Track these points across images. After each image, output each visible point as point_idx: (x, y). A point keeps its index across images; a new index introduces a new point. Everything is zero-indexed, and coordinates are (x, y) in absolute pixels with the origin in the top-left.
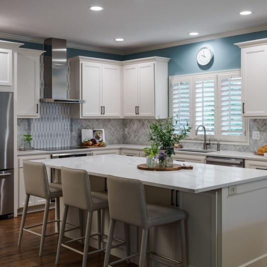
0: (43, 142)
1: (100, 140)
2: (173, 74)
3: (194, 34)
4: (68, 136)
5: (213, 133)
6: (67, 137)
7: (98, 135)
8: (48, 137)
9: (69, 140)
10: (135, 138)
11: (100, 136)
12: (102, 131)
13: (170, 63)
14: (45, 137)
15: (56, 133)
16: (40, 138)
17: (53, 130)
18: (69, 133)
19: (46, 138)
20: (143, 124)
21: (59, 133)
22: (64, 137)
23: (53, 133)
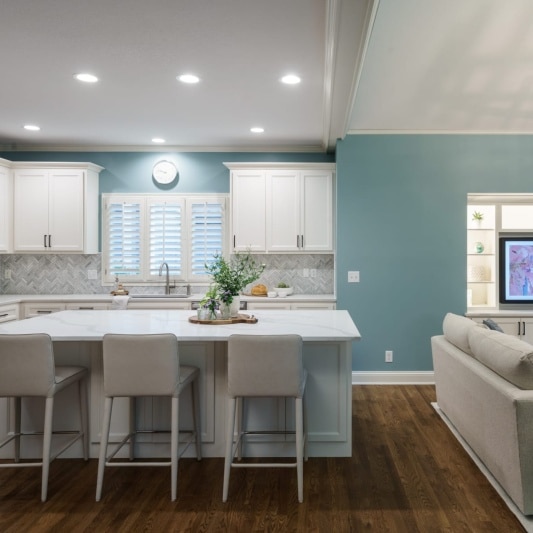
2: (109, 190)
3: (158, 140)
5: (178, 272)
10: (28, 284)
13: (102, 174)
20: (48, 262)
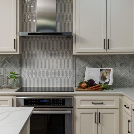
0: (38, 81)
1: (107, 81)
4: (70, 75)
6: (68, 76)
7: (105, 75)
8: (43, 76)
9: (70, 79)
11: (107, 77)
12: (110, 70)
14: (40, 75)
15: (53, 71)
16: (34, 76)
17: (49, 67)
18: (70, 71)
19: (42, 76)
21: (57, 71)
22: (64, 76)
23: (49, 71)
